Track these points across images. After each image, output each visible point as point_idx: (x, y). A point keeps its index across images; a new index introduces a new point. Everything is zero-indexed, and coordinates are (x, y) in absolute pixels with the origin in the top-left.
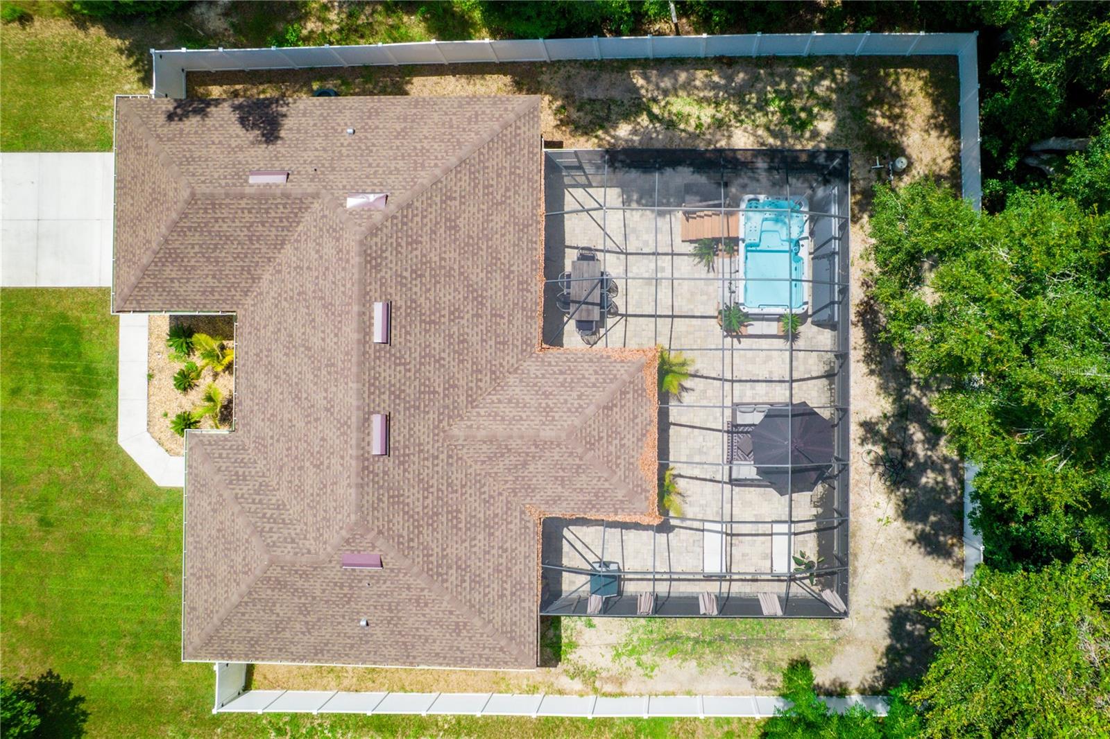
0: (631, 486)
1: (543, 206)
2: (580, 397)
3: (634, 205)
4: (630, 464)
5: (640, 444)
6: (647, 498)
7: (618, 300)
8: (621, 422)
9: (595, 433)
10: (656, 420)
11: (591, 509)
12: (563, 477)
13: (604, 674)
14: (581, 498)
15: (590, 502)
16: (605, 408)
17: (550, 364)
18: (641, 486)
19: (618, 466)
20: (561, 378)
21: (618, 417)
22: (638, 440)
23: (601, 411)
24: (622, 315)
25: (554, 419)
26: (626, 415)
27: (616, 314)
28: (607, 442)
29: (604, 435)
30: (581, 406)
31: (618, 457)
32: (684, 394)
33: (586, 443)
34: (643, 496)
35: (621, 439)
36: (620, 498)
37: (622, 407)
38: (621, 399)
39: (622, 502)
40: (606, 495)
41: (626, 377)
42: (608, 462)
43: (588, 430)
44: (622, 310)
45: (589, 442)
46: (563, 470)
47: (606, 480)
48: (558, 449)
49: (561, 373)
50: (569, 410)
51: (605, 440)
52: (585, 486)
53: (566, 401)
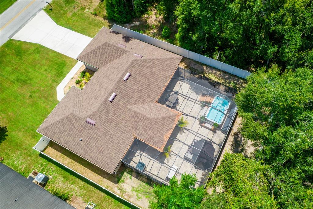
0: (160, 139)
1: (172, 76)
2: (159, 113)
3: (192, 90)
4: (162, 134)
5: (167, 131)
6: (162, 145)
7: (178, 107)
8: (165, 124)
9: (158, 122)
10: (174, 129)
11: (148, 141)
12: (146, 129)
13: (127, 193)
14: (147, 137)
15: (149, 138)
16: (163, 118)
17: (156, 105)
18: (162, 141)
19: (159, 133)
20: (157, 109)
21: (165, 122)
22: (167, 130)
23: (162, 118)
24: (177, 110)
25: (151, 114)
26: (168, 123)
27: (176, 109)
28: (160, 126)
29: (160, 124)
30: (158, 115)
31: (160, 131)
32: (183, 133)
33: (155, 123)
34: (161, 143)
35: (163, 127)
36: (156, 141)
37: (167, 120)
38: (168, 119)
39: (156, 142)
40: (153, 139)
41: (172, 115)
42: (158, 130)
43: (157, 120)
44: (178, 109)
45: (156, 123)
46: (147, 127)
47: (155, 134)
48: (148, 121)
49: (158, 108)
50: (155, 114)
51: (160, 125)
52: (149, 134)
53: (156, 113)
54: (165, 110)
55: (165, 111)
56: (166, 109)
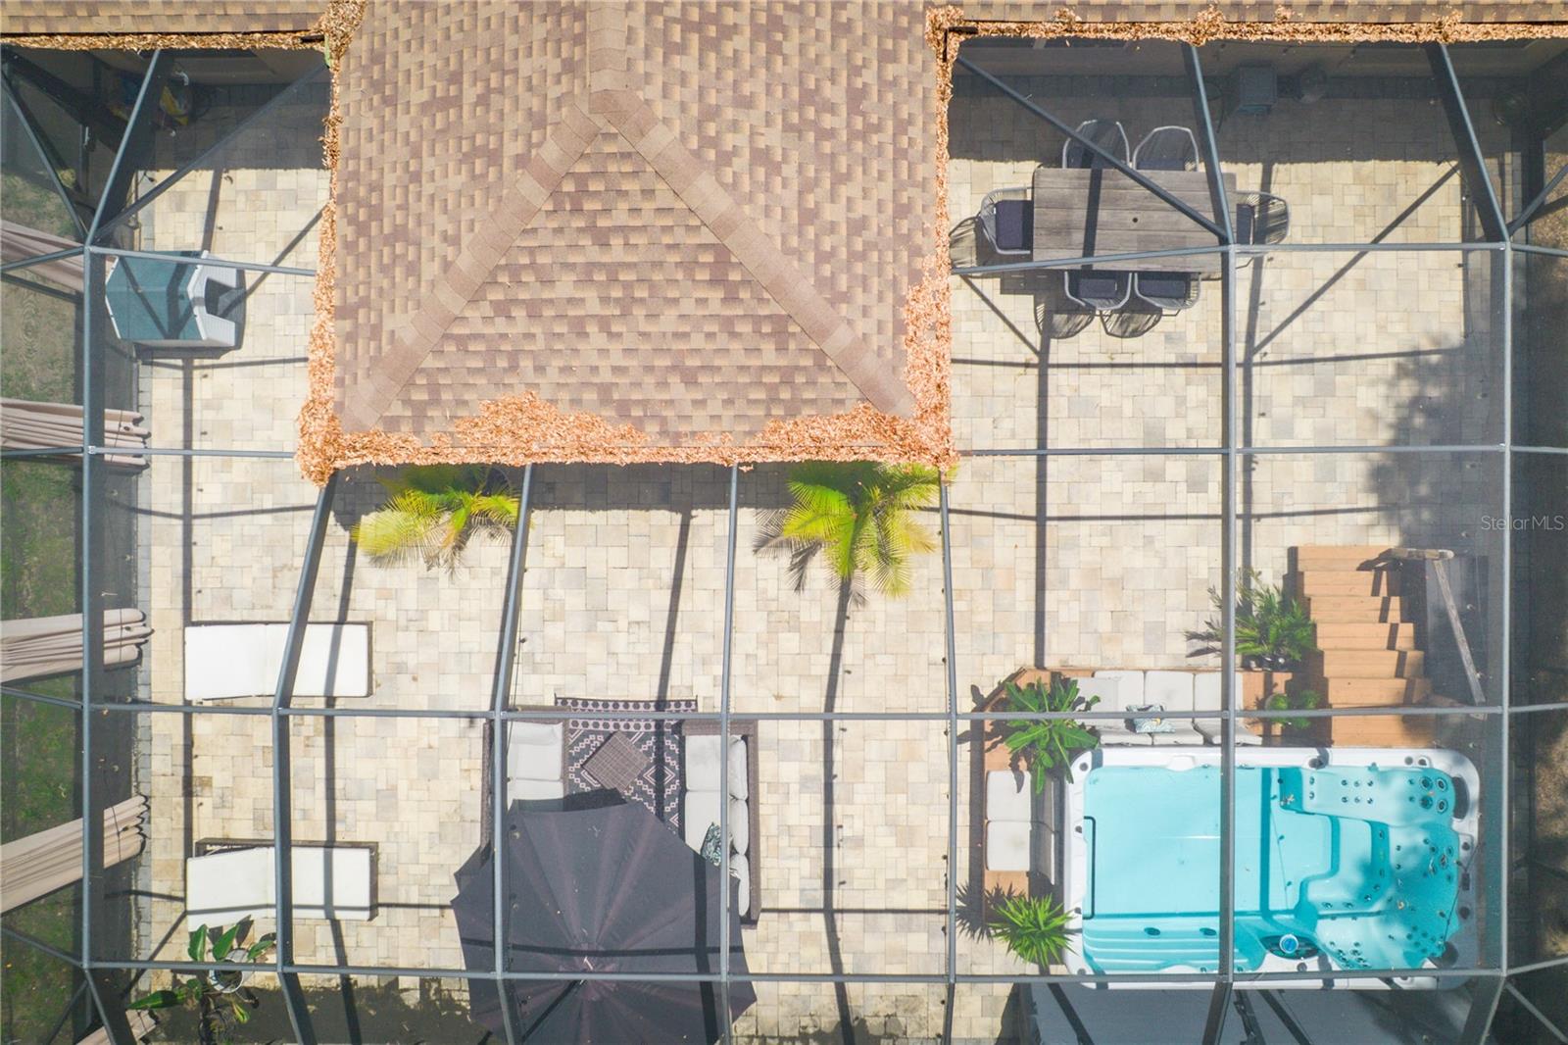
0: (430, 362)
1: (1475, 34)
2: (760, 156)
4: (514, 356)
5: (590, 396)
6: (392, 424)
7: (1093, 339)
8: (668, 321)
9: (621, 216)
10: (681, 457)
11: (352, 220)
12: (457, 102)
15: (376, 213)
16: (722, 252)
17: (887, 57)
18: (435, 401)
19: (503, 309)
20: (835, 93)
21: (688, 306)
22: (605, 390)
23: (711, 239)
24: (1043, 352)
26: (697, 341)
27: (1048, 331)
28: (591, 266)
29: (617, 253)
30: (725, 158)
31: (534, 310)
32: (785, 559)
33: (581, 179)
34: (397, 409)
35: (604, 323)
36: (388, 325)
37: (728, 323)
38: (757, 320)
39: (376, 332)
40: (399, 272)
41: (841, 339)
42: (515, 271)
43: (631, 186)
44: (1060, 350)
45: (583, 191)
46: (483, 100)
47: (447, 265)
49: (856, 97)
50: (711, 113)
51: (595, 254)
52: (428, 188)
53: (746, 103)
54: (861, 208)
55: (858, 226)
56: (902, 211)
